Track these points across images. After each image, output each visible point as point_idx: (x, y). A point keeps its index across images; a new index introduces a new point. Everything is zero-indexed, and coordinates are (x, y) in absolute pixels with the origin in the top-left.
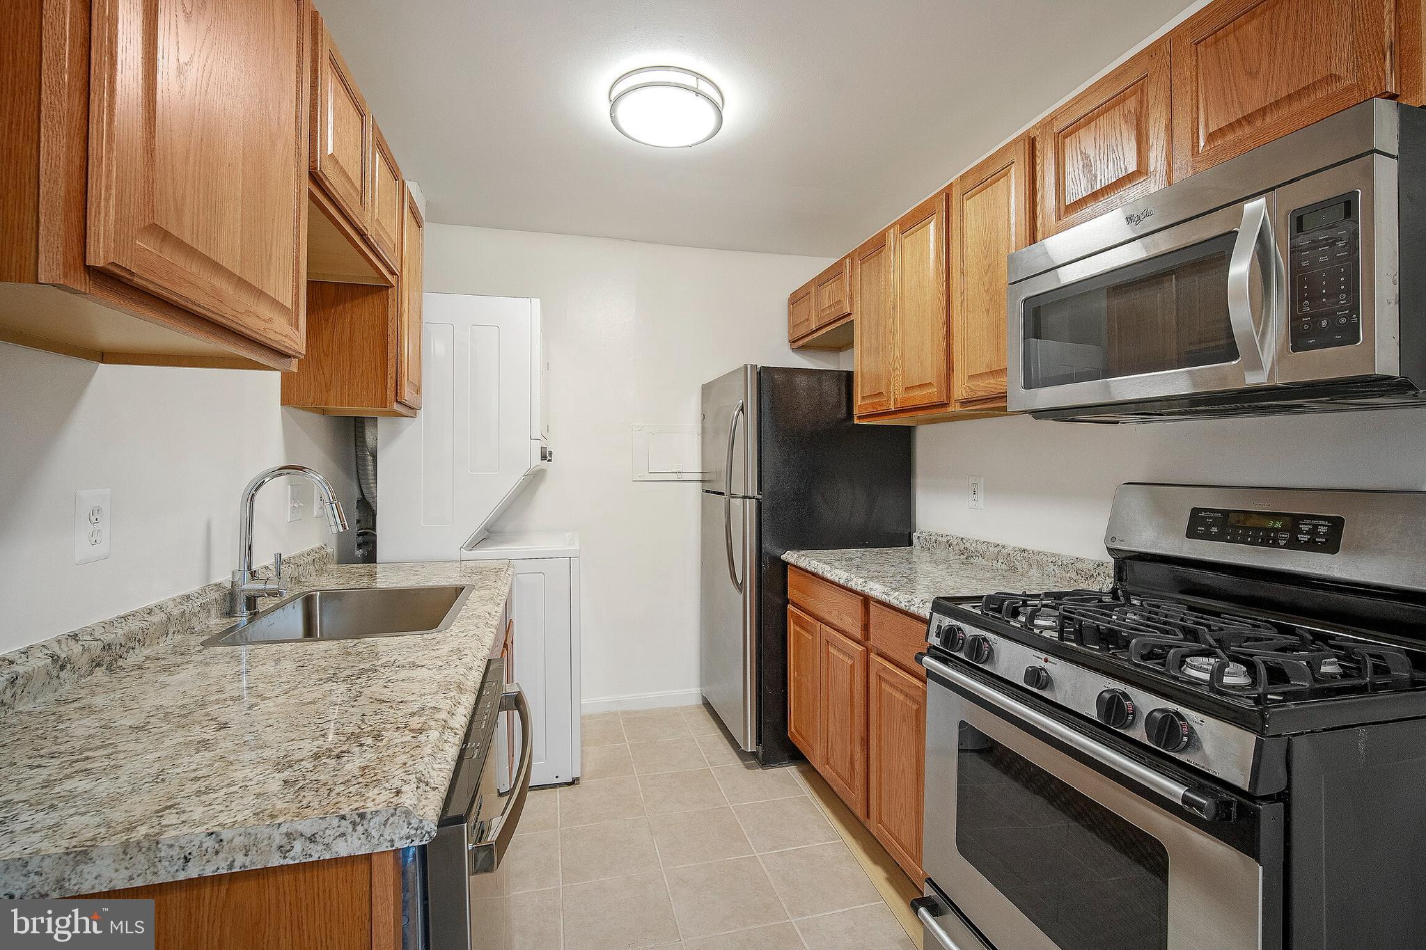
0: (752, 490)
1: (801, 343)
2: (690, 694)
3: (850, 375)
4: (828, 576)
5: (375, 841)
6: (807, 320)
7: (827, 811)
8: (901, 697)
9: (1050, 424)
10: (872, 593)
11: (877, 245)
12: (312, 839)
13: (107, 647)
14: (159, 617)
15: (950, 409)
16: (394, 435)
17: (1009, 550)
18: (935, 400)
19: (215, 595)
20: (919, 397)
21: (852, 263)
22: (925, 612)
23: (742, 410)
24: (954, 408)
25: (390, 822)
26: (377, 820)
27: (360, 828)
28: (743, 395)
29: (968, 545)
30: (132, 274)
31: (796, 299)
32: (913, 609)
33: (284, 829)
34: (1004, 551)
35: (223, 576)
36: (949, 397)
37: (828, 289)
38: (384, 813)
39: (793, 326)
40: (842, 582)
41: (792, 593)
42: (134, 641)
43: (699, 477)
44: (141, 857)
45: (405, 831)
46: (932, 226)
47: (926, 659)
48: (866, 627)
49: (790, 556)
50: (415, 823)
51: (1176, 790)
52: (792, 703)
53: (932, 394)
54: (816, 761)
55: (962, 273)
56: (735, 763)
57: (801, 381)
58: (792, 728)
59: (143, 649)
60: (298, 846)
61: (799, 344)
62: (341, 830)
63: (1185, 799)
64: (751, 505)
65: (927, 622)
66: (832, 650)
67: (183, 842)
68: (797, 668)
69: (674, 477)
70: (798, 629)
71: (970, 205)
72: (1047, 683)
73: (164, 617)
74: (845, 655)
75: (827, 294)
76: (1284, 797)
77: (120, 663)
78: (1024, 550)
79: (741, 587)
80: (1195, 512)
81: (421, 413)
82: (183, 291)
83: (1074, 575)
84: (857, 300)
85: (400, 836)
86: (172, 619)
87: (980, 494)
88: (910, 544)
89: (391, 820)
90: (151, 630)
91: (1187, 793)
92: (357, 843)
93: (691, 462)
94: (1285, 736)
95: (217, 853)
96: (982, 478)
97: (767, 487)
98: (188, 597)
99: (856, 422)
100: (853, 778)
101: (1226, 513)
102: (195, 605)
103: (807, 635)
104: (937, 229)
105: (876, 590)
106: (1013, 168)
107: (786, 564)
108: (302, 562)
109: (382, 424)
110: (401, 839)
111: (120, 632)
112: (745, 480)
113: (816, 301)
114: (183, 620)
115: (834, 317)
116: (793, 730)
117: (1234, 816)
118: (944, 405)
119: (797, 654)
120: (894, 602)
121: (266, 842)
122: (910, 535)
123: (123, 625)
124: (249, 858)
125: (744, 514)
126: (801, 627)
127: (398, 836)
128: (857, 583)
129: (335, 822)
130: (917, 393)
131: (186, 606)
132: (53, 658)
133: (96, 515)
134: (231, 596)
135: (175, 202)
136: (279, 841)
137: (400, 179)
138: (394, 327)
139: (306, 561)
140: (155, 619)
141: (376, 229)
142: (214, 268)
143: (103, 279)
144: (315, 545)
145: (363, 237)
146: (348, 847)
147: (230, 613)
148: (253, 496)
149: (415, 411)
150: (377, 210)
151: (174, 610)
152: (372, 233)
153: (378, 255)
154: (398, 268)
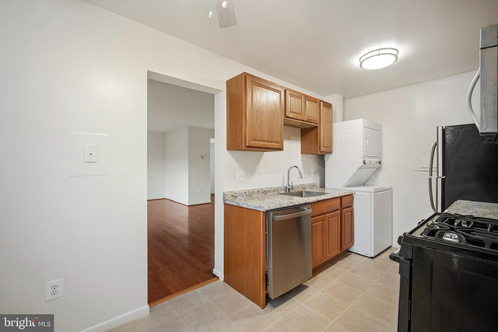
5: (261, 210)
13: (265, 191)
14: (273, 189)
16: (328, 158)
19: (284, 188)
23: (437, 144)
25: (262, 208)
30: (251, 145)
35: (286, 184)
42: (269, 191)
59: (270, 193)
67: (249, 205)
73: (274, 189)
77: (266, 194)
81: (334, 153)
82: (257, 145)
95: (251, 206)
98: (279, 187)
102: (279, 188)
109: (326, 156)
110: (263, 210)
114: (277, 190)
123: (268, 189)
124: (253, 208)
131: (278, 188)
132: (258, 191)
133: (264, 173)
134: (286, 188)
135: (256, 135)
136: (255, 207)
137: (318, 102)
138: (319, 135)
139: (307, 185)
140: (272, 189)
141: (307, 118)
142: (263, 141)
143: (248, 147)
144: (311, 183)
145: (304, 121)
146: (259, 209)
147: (286, 191)
148: (289, 172)
149: (331, 153)
150: (307, 114)
151: (276, 188)
152: (306, 119)
153: (310, 122)
154: (318, 122)
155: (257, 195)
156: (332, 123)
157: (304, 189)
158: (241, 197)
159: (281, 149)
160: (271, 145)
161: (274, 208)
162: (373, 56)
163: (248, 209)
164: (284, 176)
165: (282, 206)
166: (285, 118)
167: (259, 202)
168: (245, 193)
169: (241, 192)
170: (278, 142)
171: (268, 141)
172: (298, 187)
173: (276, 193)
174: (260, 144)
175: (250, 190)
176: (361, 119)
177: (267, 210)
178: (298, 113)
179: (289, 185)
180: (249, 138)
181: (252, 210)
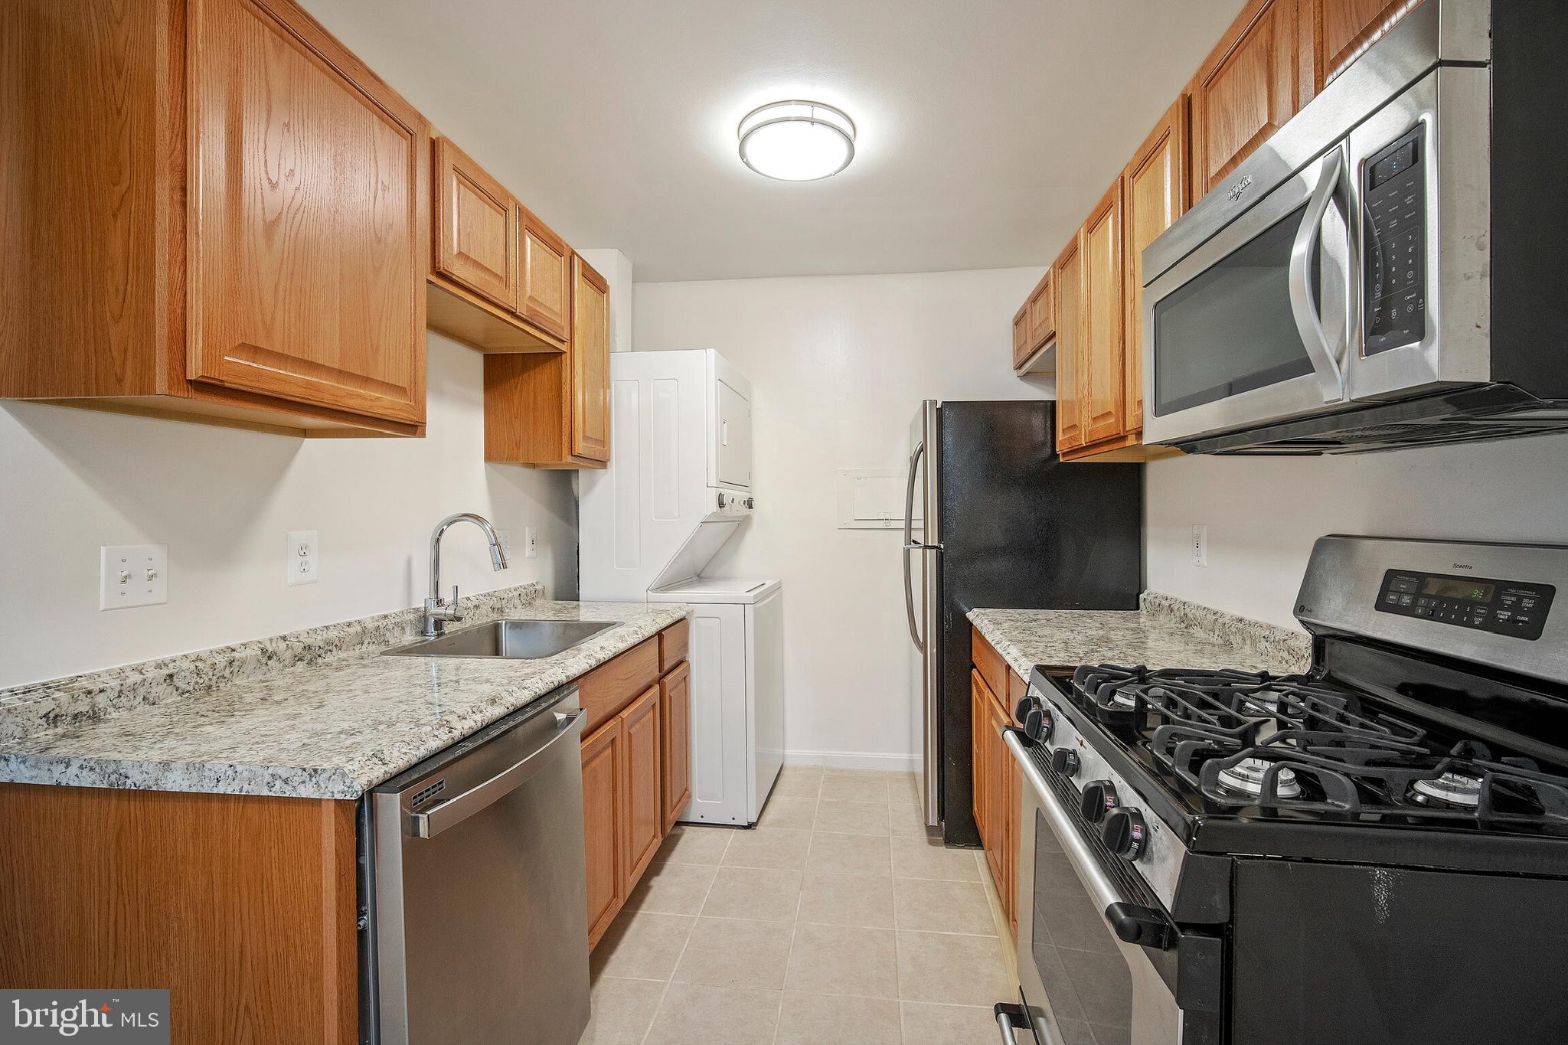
0: (933, 540)
3: (1054, 406)
4: (987, 637)
5: (322, 791)
6: (1025, 342)
10: (1007, 658)
11: (1073, 249)
12: (286, 781)
13: (307, 648)
14: (356, 629)
15: (1128, 443)
16: (591, 486)
17: (1226, 619)
18: (1114, 431)
19: (411, 617)
21: (1054, 272)
23: (922, 451)
24: (1131, 441)
25: (332, 778)
26: (324, 775)
27: (313, 779)
28: (923, 435)
29: (1188, 610)
30: (222, 381)
31: (1018, 319)
33: (270, 771)
34: (1221, 620)
35: (421, 599)
36: (1124, 427)
37: (1039, 305)
38: (329, 771)
39: (1016, 350)
40: (993, 644)
41: (974, 656)
42: (332, 646)
43: (902, 526)
44: (195, 774)
45: (341, 787)
46: (1111, 220)
48: (1008, 697)
49: (972, 615)
50: (348, 781)
51: (1108, 900)
52: (975, 780)
53: (1113, 425)
54: (985, 845)
58: (975, 807)
59: (340, 652)
60: (278, 783)
61: (1023, 368)
62: (303, 778)
64: (931, 555)
66: (993, 721)
67: (216, 769)
69: (881, 524)
70: (977, 696)
71: (1137, 190)
73: (359, 629)
75: (1038, 311)
76: (1223, 931)
77: (320, 661)
78: (1241, 620)
79: (923, 647)
80: (1391, 574)
81: (613, 463)
82: (272, 388)
83: (1285, 655)
84: (1059, 317)
85: (336, 790)
86: (366, 631)
87: (1203, 548)
88: (1138, 608)
89: (333, 777)
90: (347, 639)
91: (1117, 908)
92: (312, 790)
93: (898, 508)
94: (1230, 856)
95: (234, 779)
96: (1205, 528)
97: (947, 534)
98: (386, 617)
99: (1061, 460)
100: (1002, 867)
102: (390, 622)
103: (981, 703)
104: (1115, 222)
105: (1011, 654)
107: (970, 623)
108: (506, 596)
109: (583, 476)
110: (339, 792)
111: (319, 638)
112: (924, 525)
113: (1031, 320)
114: (378, 634)
115: (1043, 337)
116: (976, 811)
118: (1124, 438)
119: (977, 725)
120: (1017, 670)
121: (260, 778)
122: (1139, 596)
123: (325, 632)
124: (251, 786)
125: (923, 566)
126: (979, 694)
127: (336, 789)
129: (300, 772)
130: (1102, 424)
131: (382, 623)
132: (264, 651)
133: (303, 550)
134: (424, 618)
135: (264, 324)
136: (268, 778)
137: (567, 254)
138: (566, 388)
139: (511, 595)
140: (351, 630)
141: (527, 306)
142: (312, 366)
143: (203, 386)
144: (526, 582)
145: (513, 314)
146: (307, 791)
147: (424, 633)
148: (438, 540)
149: (603, 463)
150: (529, 289)
151: (370, 626)
152: (521, 311)
153: (537, 328)
154: (566, 336)
155: (261, 677)
156: (608, 353)
157: (501, 610)
158: (131, 708)
159: (413, 428)
160: (360, 396)
161: (415, 760)
162: (787, 120)
163: (208, 797)
164: (409, 562)
165: (456, 734)
166: (433, 278)
167: (293, 727)
168: (171, 676)
169: (135, 678)
170: (400, 390)
171: (342, 374)
172: (477, 607)
173: (372, 647)
174: (291, 380)
175: (204, 656)
176: (712, 352)
177: (370, 782)
178: (492, 272)
179: (439, 603)
180: (207, 334)
181: (241, 804)
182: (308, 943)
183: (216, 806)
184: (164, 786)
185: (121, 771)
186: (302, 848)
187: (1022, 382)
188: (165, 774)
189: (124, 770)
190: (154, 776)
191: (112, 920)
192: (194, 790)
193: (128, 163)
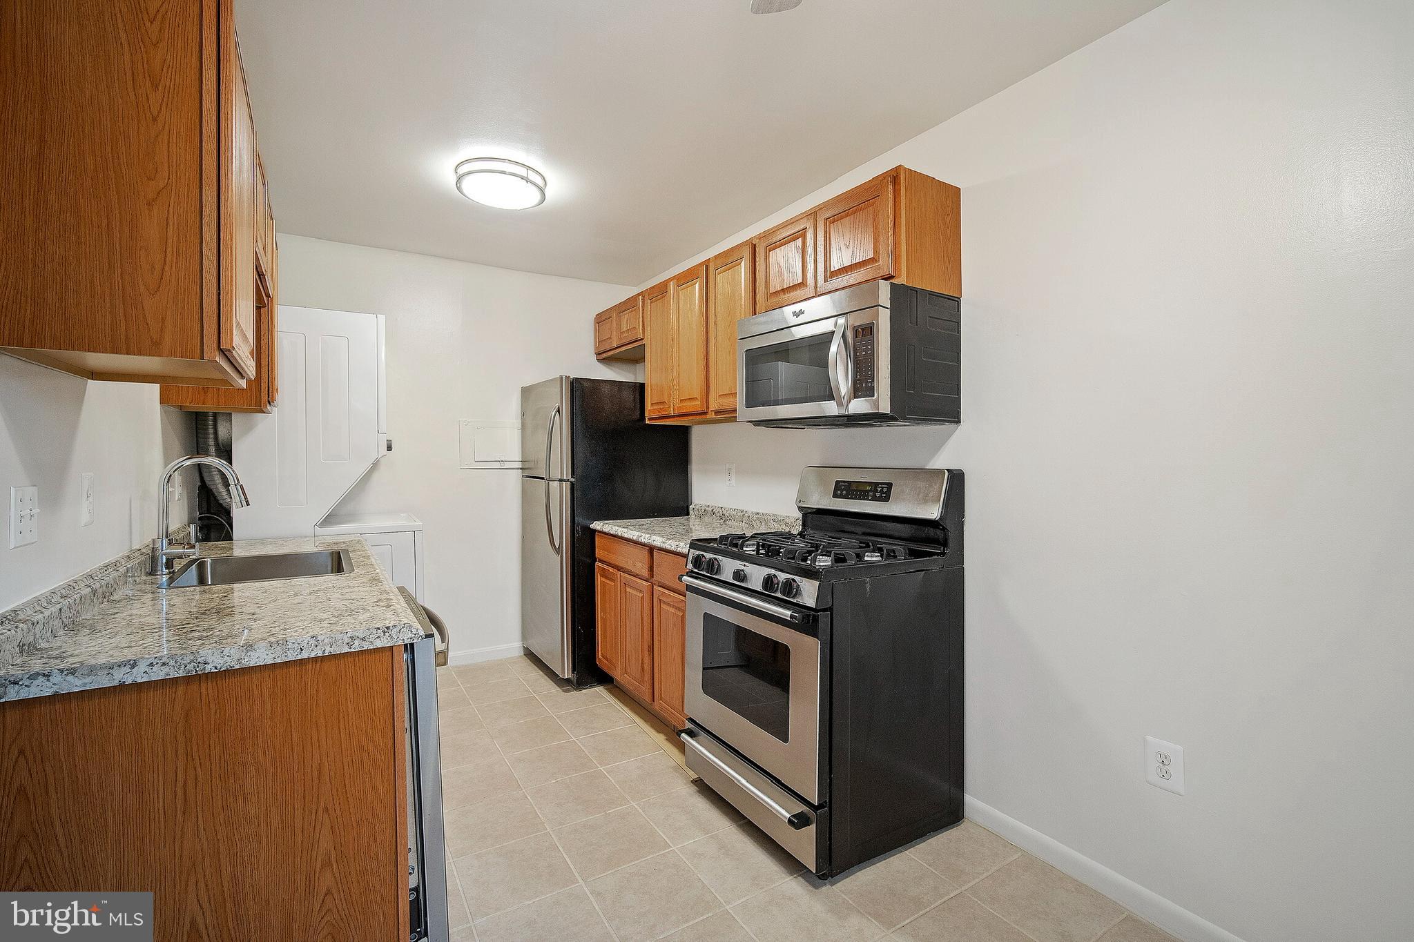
0: (567, 474)
1: (605, 355)
2: (513, 647)
3: (642, 386)
4: (626, 536)
5: (395, 640)
6: (610, 338)
7: (626, 709)
8: (673, 610)
9: (761, 429)
10: (655, 543)
11: (660, 291)
12: (363, 639)
15: (708, 416)
16: (249, 428)
17: (750, 514)
18: (699, 409)
20: (689, 407)
21: (643, 300)
22: (685, 550)
23: (558, 411)
24: (711, 416)
26: (395, 630)
28: (559, 399)
29: (725, 512)
31: (601, 319)
32: (679, 550)
33: (349, 635)
34: (746, 514)
36: (708, 408)
37: (626, 317)
38: (398, 627)
39: (599, 341)
40: (635, 538)
41: (599, 553)
43: (519, 465)
44: (279, 648)
45: (410, 635)
46: (697, 285)
47: (685, 578)
48: (651, 569)
49: (597, 525)
50: (415, 631)
51: (786, 613)
52: (599, 637)
53: (697, 405)
54: (617, 674)
55: (715, 323)
56: (554, 689)
57: (605, 389)
58: (599, 655)
60: (357, 642)
61: (605, 357)
62: (378, 634)
63: (792, 617)
64: (566, 487)
65: (686, 556)
66: (628, 590)
67: (299, 641)
68: (604, 610)
69: (497, 465)
70: (603, 579)
71: (719, 277)
72: (744, 578)
74: (637, 591)
75: (625, 321)
76: (831, 609)
78: (757, 513)
79: (558, 551)
80: (837, 482)
84: (648, 328)
87: (733, 475)
88: (688, 514)
89: (402, 630)
91: (793, 614)
92: (386, 641)
93: (514, 453)
94: (831, 582)
95: (316, 646)
96: (734, 464)
97: (579, 472)
99: (647, 422)
100: (643, 677)
101: (850, 483)
103: (610, 583)
104: (700, 289)
105: (657, 541)
106: (743, 262)
107: (594, 531)
109: (237, 419)
110: (408, 639)
112: (560, 465)
113: (617, 325)
115: (630, 339)
116: (600, 657)
117: (811, 621)
118: (705, 413)
119: (603, 600)
120: (668, 547)
121: (340, 641)
122: (688, 507)
124: (332, 649)
125: (560, 494)
126: (606, 578)
127: (406, 638)
128: (645, 538)
129: (375, 631)
130: (687, 404)
133: (89, 492)
136: (347, 640)
138: (267, 340)
146: (382, 643)
158: (48, 640)
163: (291, 663)
169: (48, 612)
176: (382, 317)
181: (318, 664)
182: (380, 746)
183: (294, 670)
184: (248, 663)
185: (199, 660)
186: (374, 684)
187: (599, 364)
188: (248, 654)
189: (202, 658)
190: (236, 657)
191: (180, 784)
192: (278, 661)
193: (166, 165)
